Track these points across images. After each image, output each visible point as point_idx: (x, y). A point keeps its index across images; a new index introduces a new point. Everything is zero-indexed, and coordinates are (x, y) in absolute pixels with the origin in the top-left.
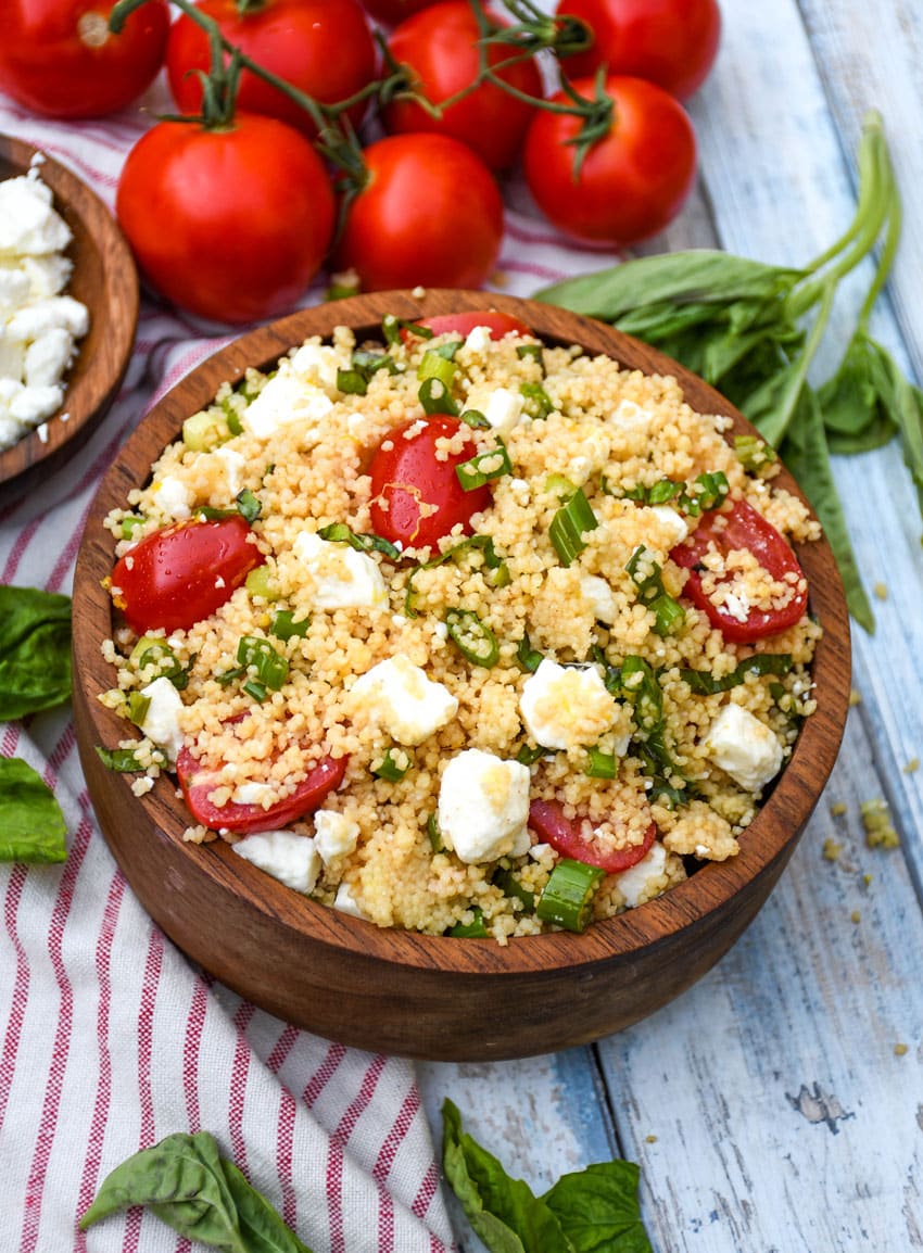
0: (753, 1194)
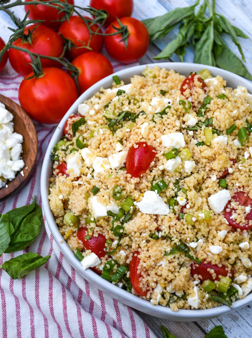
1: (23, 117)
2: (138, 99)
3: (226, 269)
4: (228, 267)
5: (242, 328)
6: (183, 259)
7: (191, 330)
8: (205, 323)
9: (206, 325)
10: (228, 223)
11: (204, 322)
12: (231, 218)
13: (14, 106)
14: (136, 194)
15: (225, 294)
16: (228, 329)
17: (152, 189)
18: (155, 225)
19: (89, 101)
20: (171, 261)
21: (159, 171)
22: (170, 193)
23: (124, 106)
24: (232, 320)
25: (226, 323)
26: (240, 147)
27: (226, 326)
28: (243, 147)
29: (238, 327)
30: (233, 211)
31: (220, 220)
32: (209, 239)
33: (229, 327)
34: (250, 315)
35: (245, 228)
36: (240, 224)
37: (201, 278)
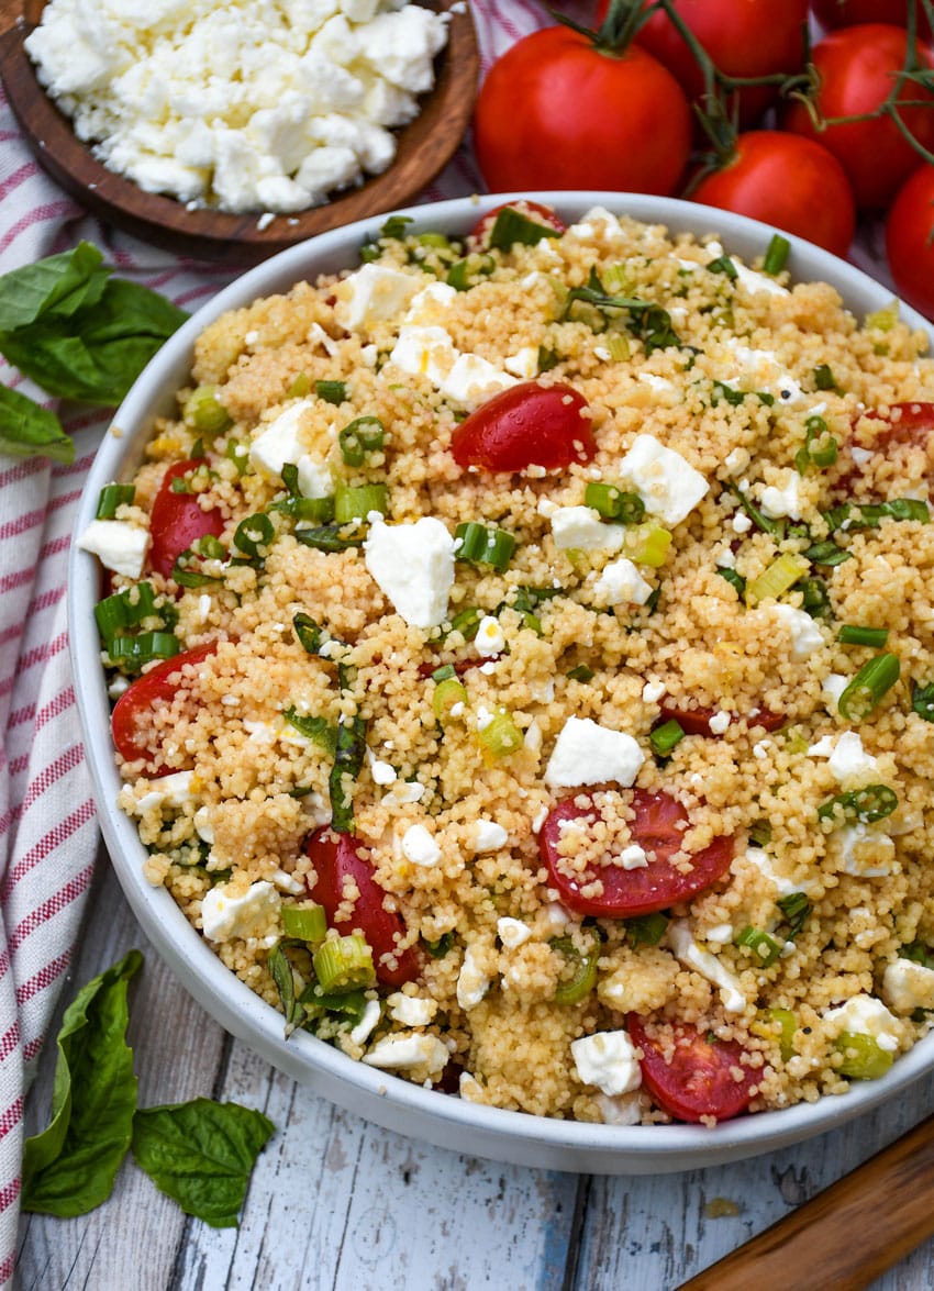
0: (701, 1243)
2: (737, 323)
3: (396, 936)
4: (404, 935)
5: (321, 1200)
6: (317, 777)
7: (193, 1051)
8: (250, 1077)
9: (245, 1084)
10: (537, 827)
11: (248, 1074)
12: (562, 823)
14: (404, 500)
15: (319, 991)
16: (281, 1158)
17: (459, 531)
18: (354, 619)
19: (640, 228)
20: (284, 748)
21: (534, 511)
22: (490, 590)
23: (680, 301)
24: (321, 1155)
25: (297, 1140)
26: (832, 709)
27: (290, 1147)
28: (840, 719)
29: (313, 1184)
30: (591, 817)
31: (528, 798)
32: (446, 813)
33: (290, 1157)
34: (381, 1196)
35: (563, 884)
36: (562, 861)
37: (311, 886)
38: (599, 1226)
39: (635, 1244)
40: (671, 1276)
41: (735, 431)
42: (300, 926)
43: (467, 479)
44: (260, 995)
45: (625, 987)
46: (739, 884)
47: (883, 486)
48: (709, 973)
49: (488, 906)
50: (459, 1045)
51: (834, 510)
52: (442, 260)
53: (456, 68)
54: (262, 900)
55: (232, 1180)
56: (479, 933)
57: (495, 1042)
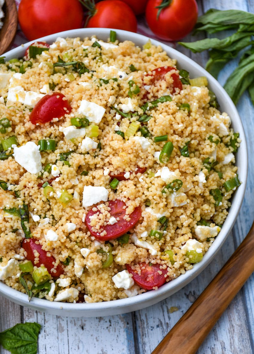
0: (170, 321)
1: (11, 22)
2: (104, 60)
3: (53, 263)
4: (55, 262)
5: (60, 342)
6: (18, 225)
7: (12, 311)
8: (30, 314)
9: (30, 316)
10: (84, 220)
11: (30, 313)
12: (90, 217)
13: (12, 8)
14: (21, 139)
15: (36, 285)
16: (45, 334)
17: (39, 143)
18: (16, 177)
19: (72, 40)
20: (6, 219)
21: (58, 131)
22: (52, 157)
23: (86, 58)
24: (56, 329)
25: (48, 327)
26: (158, 162)
27: (47, 330)
28: (161, 164)
29: (56, 338)
30: (98, 213)
31: (79, 213)
32: (57, 224)
33: (48, 333)
34: (77, 335)
35: (95, 234)
36: (92, 228)
37: (26, 256)
38: (140, 325)
39: (152, 327)
40: (164, 333)
41: (109, 91)
42: (25, 268)
43: (37, 128)
44: (20, 291)
45: (121, 258)
46: (145, 219)
47: (156, 94)
48: (145, 246)
49: (76, 247)
50: (81, 288)
51: (143, 105)
52: (17, 66)
53: (9, 8)
54: (13, 264)
55: (32, 344)
56: (76, 255)
57: (90, 284)
